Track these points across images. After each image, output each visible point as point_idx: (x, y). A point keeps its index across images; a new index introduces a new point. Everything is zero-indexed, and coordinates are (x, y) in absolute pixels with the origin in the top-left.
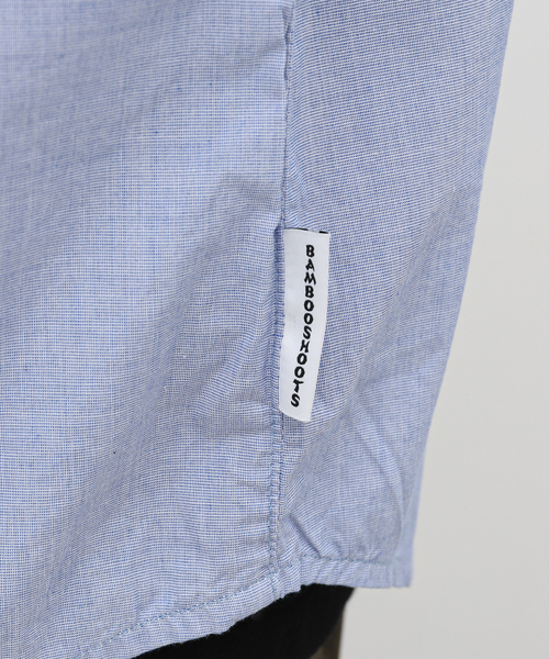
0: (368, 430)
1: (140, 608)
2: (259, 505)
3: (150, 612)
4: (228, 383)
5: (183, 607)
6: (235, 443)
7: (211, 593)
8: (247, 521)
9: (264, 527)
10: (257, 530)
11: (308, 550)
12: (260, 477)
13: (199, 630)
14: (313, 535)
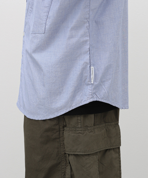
0: (104, 87)
1: (81, 101)
2: (91, 91)
3: (82, 102)
4: (88, 80)
5: (85, 101)
6: (89, 86)
7: (87, 99)
8: (89, 93)
9: (91, 94)
10: (90, 94)
11: (97, 97)
12: (91, 89)
13: (86, 103)
14: (98, 96)
